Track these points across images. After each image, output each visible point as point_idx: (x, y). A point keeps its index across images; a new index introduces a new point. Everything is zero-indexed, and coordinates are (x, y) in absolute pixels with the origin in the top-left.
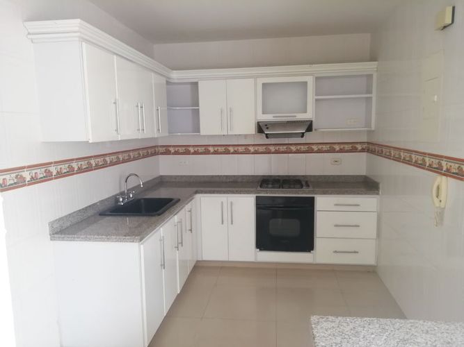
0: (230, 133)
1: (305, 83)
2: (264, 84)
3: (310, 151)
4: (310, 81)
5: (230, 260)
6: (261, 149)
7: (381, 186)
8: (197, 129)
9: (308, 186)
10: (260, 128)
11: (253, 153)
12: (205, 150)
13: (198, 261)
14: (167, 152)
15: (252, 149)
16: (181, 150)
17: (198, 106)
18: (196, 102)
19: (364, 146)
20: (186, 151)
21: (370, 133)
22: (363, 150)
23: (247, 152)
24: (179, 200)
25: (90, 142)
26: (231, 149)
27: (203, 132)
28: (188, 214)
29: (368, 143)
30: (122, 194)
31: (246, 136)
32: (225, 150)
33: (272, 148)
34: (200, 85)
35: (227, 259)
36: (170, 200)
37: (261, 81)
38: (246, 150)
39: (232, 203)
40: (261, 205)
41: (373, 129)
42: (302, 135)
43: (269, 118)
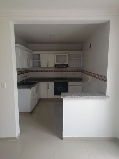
0: (48, 67)
1: (66, 55)
2: (56, 55)
3: (68, 72)
4: (67, 55)
5: (48, 98)
6: (56, 71)
7: (83, 80)
8: (40, 66)
9: (67, 80)
10: (56, 66)
11: (54, 72)
12: (42, 71)
13: (40, 98)
14: (32, 72)
15: (53, 71)
16: (35, 71)
17: (40, 60)
18: (39, 59)
19: (80, 70)
20: (37, 71)
21: (81, 67)
22: (80, 72)
23: (52, 72)
24: (36, 82)
25: (20, 68)
26: (48, 71)
27: (41, 67)
28: (38, 86)
29: (81, 70)
30: (23, 81)
31: (52, 68)
32: (47, 71)
33: (59, 71)
34: (41, 55)
35: (47, 98)
36: (34, 82)
37: (55, 55)
38: (52, 71)
39: (48, 84)
40: (55, 84)
41: (82, 66)
42: (65, 68)
43: (57, 63)
